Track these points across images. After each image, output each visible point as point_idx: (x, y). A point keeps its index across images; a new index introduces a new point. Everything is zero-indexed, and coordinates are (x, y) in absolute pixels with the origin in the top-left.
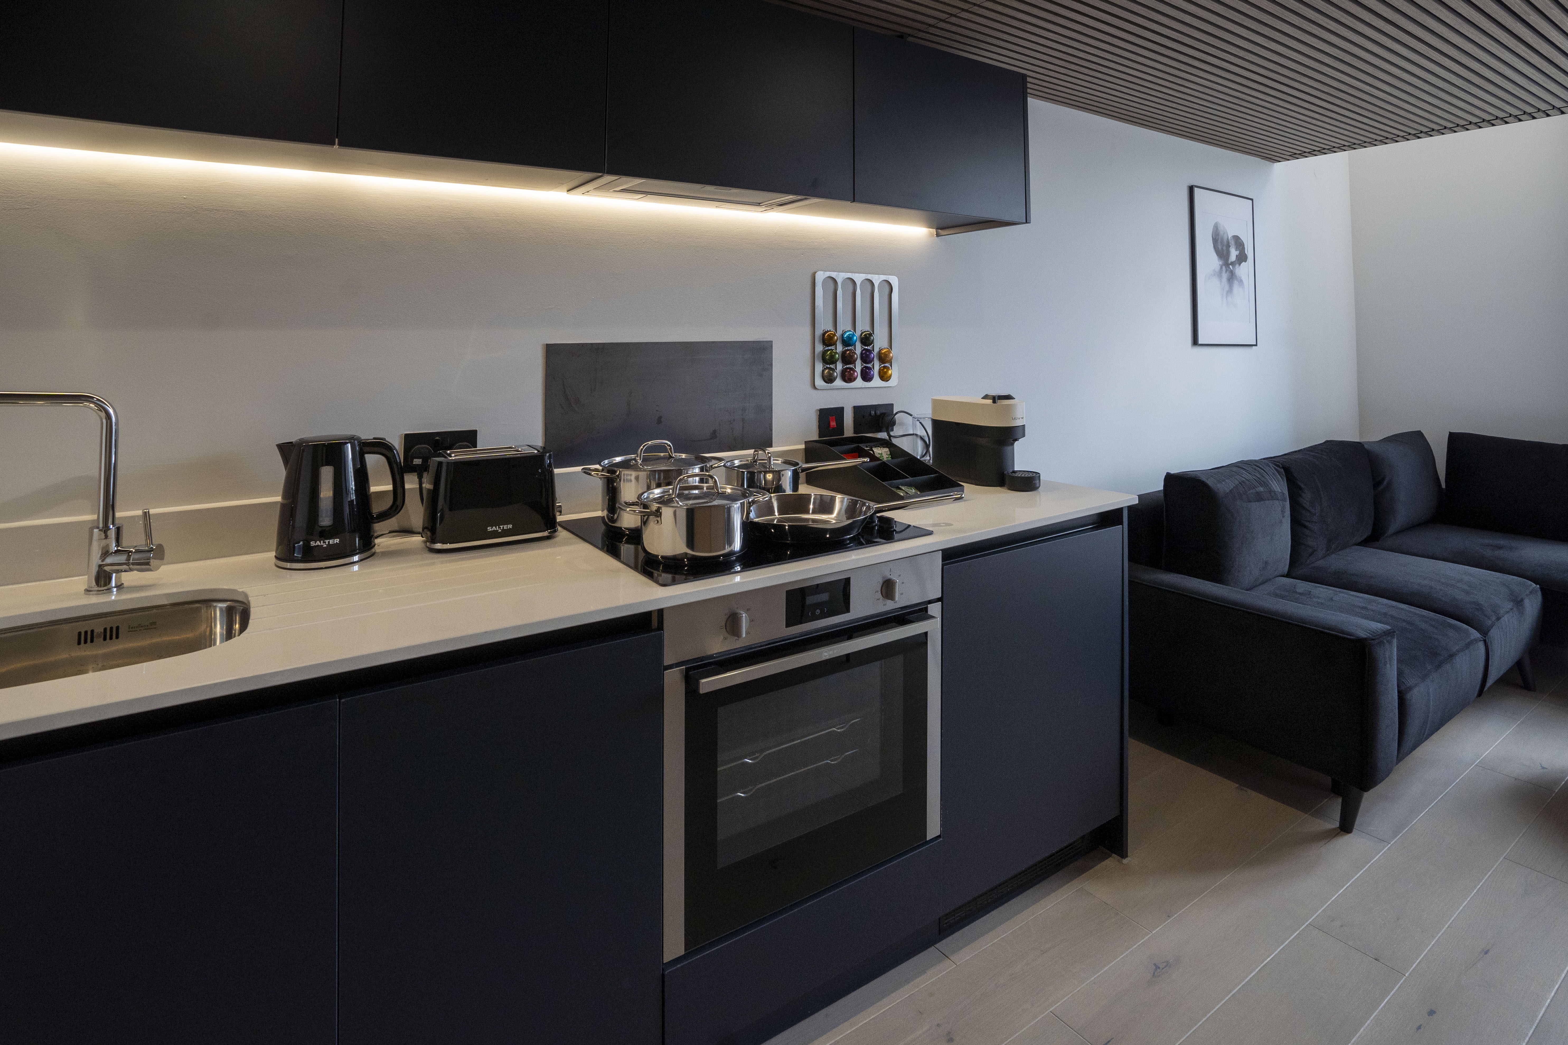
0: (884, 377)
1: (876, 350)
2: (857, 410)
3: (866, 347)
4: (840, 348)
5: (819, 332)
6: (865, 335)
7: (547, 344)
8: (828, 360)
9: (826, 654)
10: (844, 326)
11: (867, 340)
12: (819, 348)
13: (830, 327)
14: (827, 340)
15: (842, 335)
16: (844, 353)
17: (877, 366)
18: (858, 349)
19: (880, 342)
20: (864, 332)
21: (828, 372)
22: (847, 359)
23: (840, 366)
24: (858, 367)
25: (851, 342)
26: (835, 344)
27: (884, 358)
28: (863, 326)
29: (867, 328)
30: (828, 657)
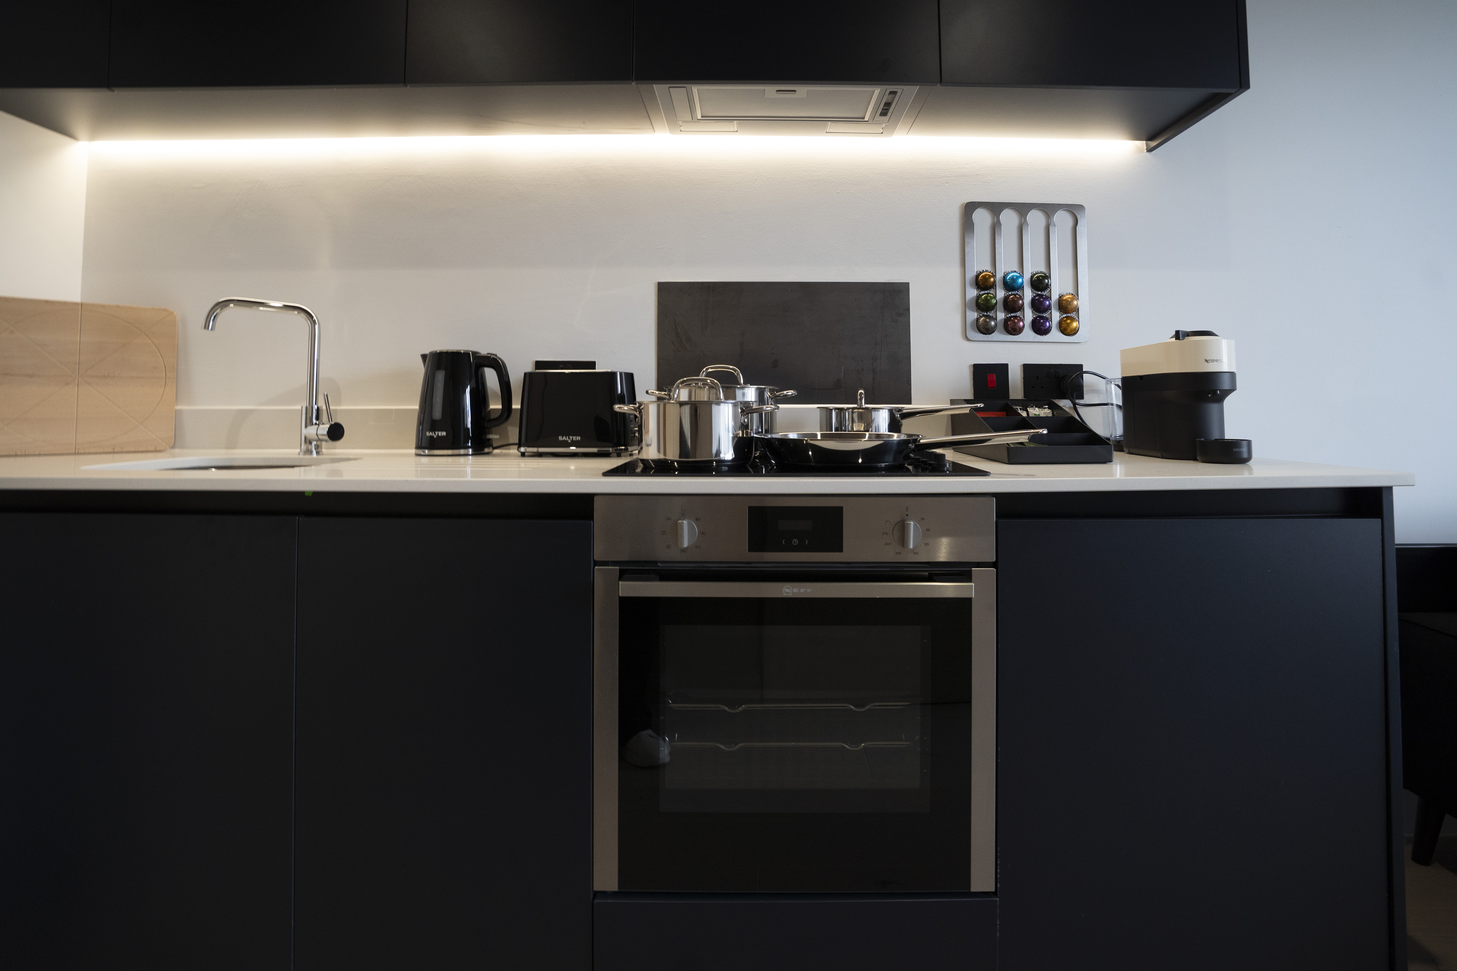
0: (1065, 329)
1: (1055, 297)
2: (1028, 369)
3: (1039, 293)
4: (1000, 294)
5: (971, 274)
6: (1037, 277)
7: (658, 282)
8: (984, 306)
10: (1006, 266)
11: (1040, 283)
12: (972, 293)
13: (986, 267)
14: (983, 283)
15: (1004, 277)
16: (1006, 299)
17: (1056, 316)
18: (1028, 294)
19: (1058, 287)
20: (1036, 274)
21: (985, 321)
22: (1012, 306)
23: (1001, 316)
24: (1029, 315)
25: (1016, 285)
26: (993, 286)
27: (1064, 306)
28: (1033, 266)
29: (1042, 268)
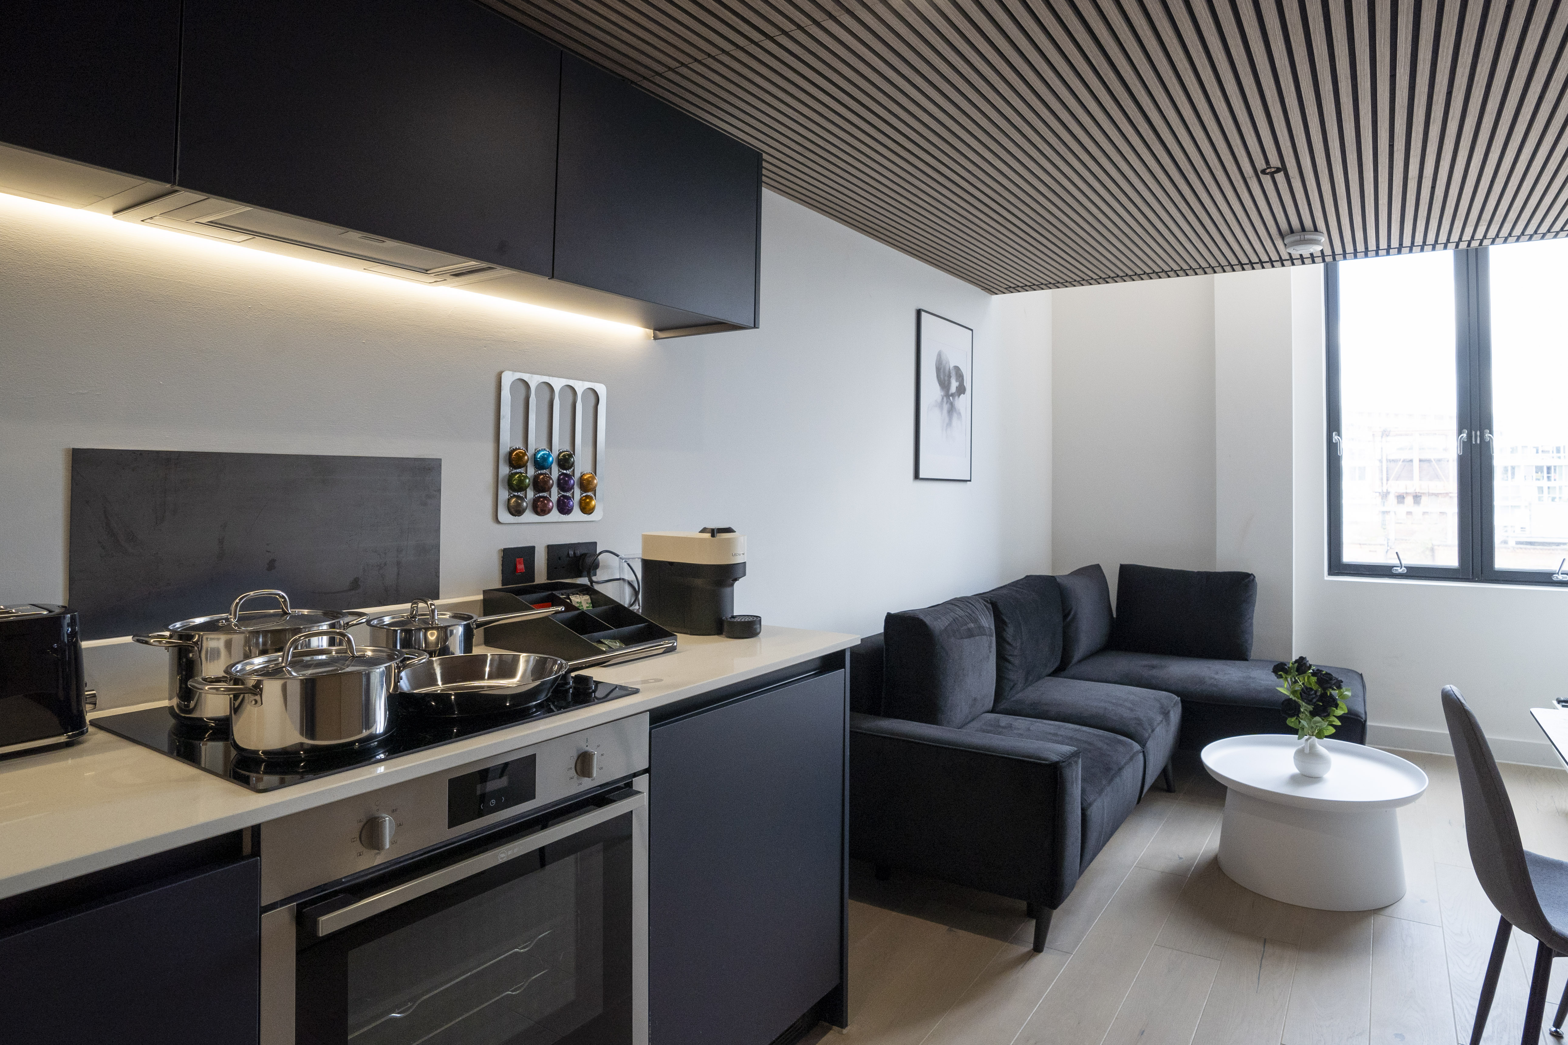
0: (586, 509)
1: (577, 475)
2: (551, 549)
3: (565, 471)
4: (531, 471)
5: (504, 450)
6: (564, 456)
7: (73, 449)
8: (515, 486)
9: (503, 855)
10: (536, 442)
11: (565, 462)
12: (505, 470)
13: (519, 444)
14: (515, 460)
15: (535, 455)
16: (536, 478)
17: (577, 494)
18: (555, 473)
19: (581, 466)
20: (563, 452)
21: (516, 501)
22: (540, 485)
23: (530, 494)
24: (555, 494)
25: (546, 464)
26: (525, 465)
27: (586, 485)
28: (559, 444)
29: (567, 447)
30: (505, 860)
